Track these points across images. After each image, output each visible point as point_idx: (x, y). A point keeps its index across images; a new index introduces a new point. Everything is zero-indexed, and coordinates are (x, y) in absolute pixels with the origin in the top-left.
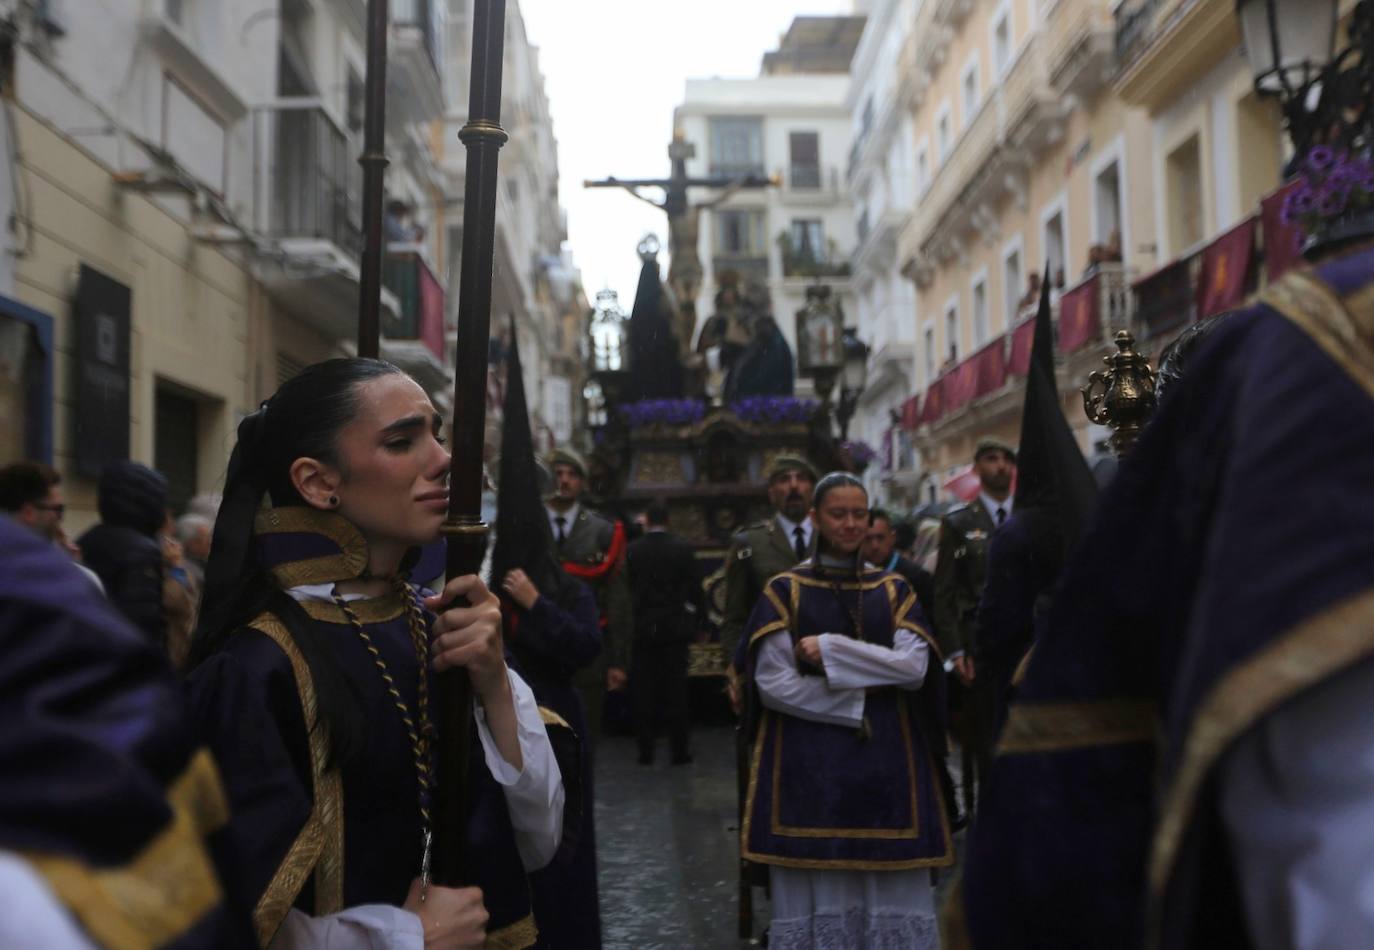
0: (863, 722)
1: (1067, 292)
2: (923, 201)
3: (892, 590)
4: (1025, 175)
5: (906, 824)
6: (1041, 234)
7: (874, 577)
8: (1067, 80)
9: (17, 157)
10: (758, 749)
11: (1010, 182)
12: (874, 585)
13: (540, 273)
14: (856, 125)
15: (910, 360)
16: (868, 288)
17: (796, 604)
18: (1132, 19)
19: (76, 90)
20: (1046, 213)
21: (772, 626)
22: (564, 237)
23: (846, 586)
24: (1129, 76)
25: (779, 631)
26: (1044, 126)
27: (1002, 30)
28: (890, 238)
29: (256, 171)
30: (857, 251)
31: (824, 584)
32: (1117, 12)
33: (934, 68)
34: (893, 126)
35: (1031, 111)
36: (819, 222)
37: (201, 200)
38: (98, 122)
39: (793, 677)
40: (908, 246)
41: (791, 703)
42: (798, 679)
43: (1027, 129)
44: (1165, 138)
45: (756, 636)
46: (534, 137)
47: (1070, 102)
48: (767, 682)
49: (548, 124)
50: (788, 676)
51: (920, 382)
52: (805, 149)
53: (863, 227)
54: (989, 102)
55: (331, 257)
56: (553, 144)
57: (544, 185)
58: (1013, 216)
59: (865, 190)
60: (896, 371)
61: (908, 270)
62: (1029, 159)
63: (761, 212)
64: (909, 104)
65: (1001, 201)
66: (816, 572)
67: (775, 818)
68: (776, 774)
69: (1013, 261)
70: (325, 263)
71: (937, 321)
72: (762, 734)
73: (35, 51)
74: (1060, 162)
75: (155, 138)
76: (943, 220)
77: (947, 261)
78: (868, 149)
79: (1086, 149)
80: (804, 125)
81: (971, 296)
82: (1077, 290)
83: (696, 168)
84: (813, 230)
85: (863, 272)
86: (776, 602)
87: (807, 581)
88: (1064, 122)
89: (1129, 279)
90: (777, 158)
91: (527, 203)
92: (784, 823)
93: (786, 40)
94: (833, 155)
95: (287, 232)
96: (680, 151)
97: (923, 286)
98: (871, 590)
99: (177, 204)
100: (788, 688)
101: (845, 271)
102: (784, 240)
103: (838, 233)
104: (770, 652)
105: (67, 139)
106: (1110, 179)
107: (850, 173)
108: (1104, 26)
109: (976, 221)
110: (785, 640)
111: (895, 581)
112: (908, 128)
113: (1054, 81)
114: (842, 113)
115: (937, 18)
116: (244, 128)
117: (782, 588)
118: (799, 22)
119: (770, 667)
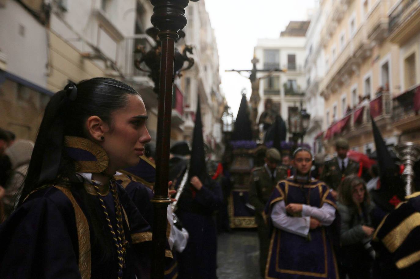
0: (308, 235)
1: (371, 101)
2: (327, 73)
3: (321, 189)
4: (359, 66)
5: (323, 272)
6: (363, 84)
7: (315, 183)
8: (373, 37)
9: (49, 45)
10: (272, 241)
11: (354, 68)
12: (314, 186)
13: (213, 93)
14: (307, 52)
15: (322, 121)
16: (309, 99)
17: (287, 191)
18: (394, 18)
19: (70, 27)
20: (365, 77)
21: (278, 199)
22: (220, 83)
23: (306, 186)
24: (393, 35)
25: (281, 200)
26: (365, 51)
27: (353, 23)
28: (317, 85)
29: (126, 56)
30: (307, 89)
31: (297, 185)
32: (390, 16)
33: (331, 34)
34: (318, 52)
35: (361, 47)
36: (295, 81)
37: (109, 63)
38: (75, 37)
39: (285, 217)
40: (322, 87)
41: (284, 226)
42: (286, 217)
43: (360, 53)
44: (404, 54)
45: (273, 202)
46: (212, 54)
47: (373, 44)
48: (276, 218)
49: (217, 51)
50: (282, 217)
51: (325, 127)
52: (292, 59)
53: (309, 82)
54: (348, 44)
55: (147, 82)
56: (218, 57)
57: (215, 68)
58: (355, 78)
59: (309, 71)
60: (318, 124)
61: (322, 94)
62: (360, 61)
63: (278, 77)
64: (323, 45)
65: (351, 73)
66: (295, 181)
67: (277, 265)
68: (278, 250)
69: (354, 92)
70: (146, 84)
71: (331, 110)
72: (274, 236)
73: (57, 15)
74: (370, 61)
75: (95, 43)
76: (333, 79)
77: (334, 91)
78: (310, 59)
79: (378, 58)
80: (292, 52)
81: (341, 102)
82: (375, 100)
83: (260, 66)
84: (294, 83)
85: (308, 95)
86: (280, 190)
87: (291, 184)
88: (372, 50)
89: (391, 97)
90: (283, 62)
91: (210, 73)
92: (280, 267)
93: (287, 28)
94: (300, 61)
95: (135, 74)
96: (255, 61)
97: (326, 98)
98: (313, 188)
99: (101, 64)
100: (283, 220)
101: (303, 95)
102: (285, 85)
103: (301, 83)
104: (277, 208)
105: (66, 42)
106: (386, 67)
107: (305, 66)
108: (385, 21)
109: (343, 79)
110: (283, 204)
111: (322, 185)
112: (323, 53)
113: (369, 37)
114: (304, 48)
115: (333, 20)
116: (123, 43)
117: (282, 186)
118: (291, 23)
119: (277, 213)
